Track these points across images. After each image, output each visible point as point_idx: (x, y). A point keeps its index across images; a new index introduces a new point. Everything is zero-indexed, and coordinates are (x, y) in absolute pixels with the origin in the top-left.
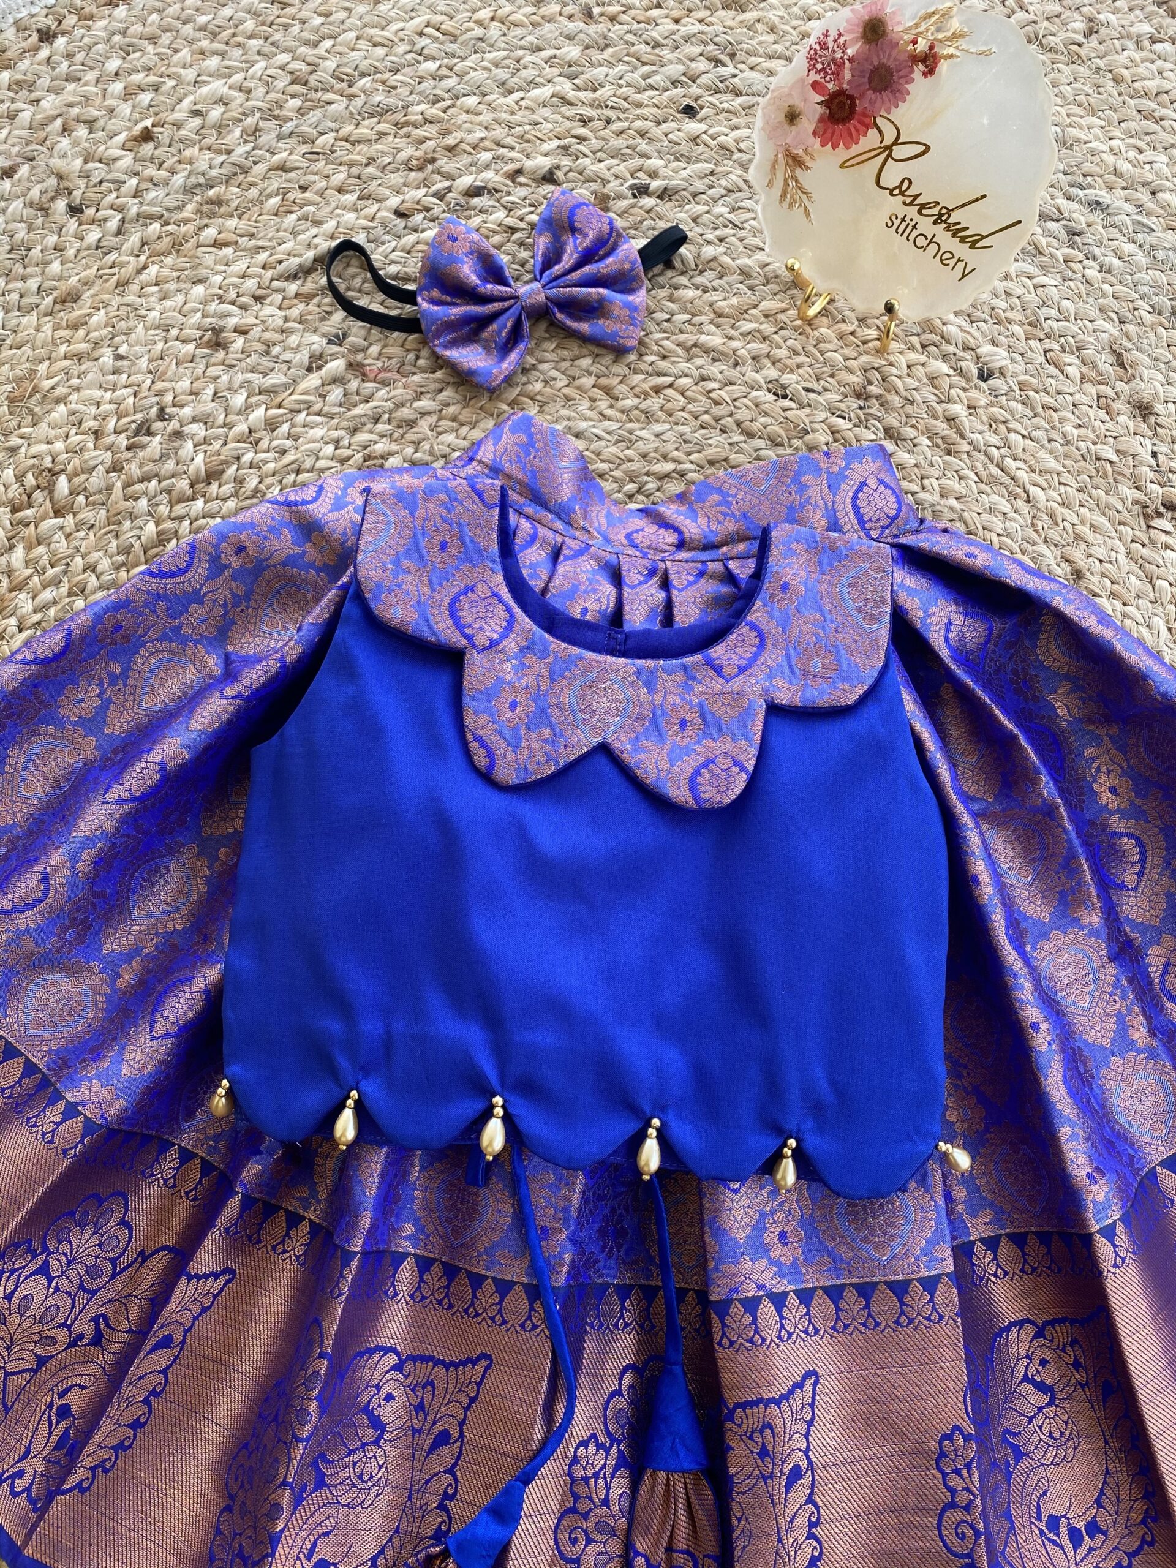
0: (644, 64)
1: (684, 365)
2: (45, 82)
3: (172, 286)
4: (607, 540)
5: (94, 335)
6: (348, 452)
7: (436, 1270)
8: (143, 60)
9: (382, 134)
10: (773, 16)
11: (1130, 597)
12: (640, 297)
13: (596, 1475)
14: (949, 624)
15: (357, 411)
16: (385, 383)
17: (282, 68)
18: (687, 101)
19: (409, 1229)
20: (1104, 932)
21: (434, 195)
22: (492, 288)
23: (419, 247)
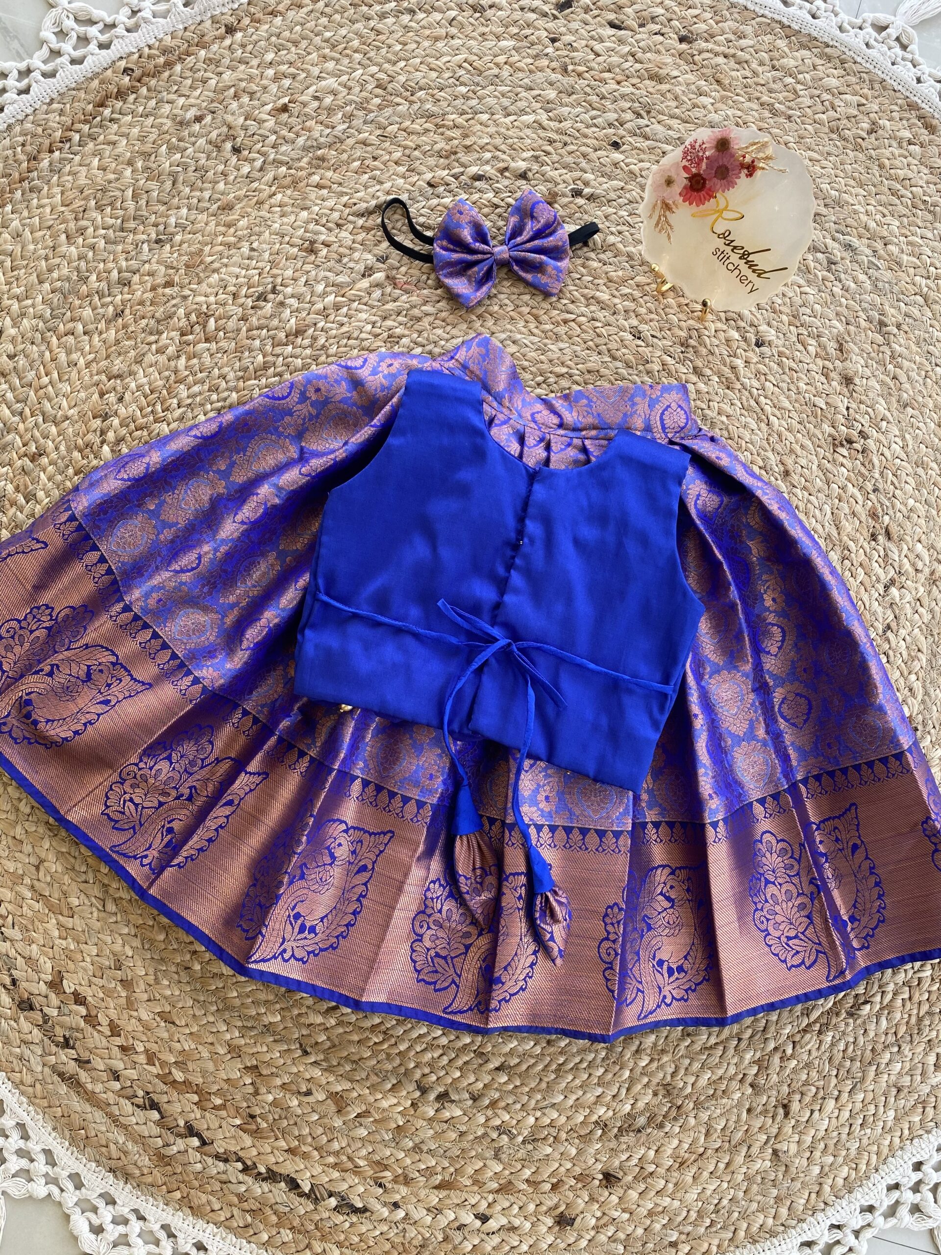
0: (594, 109)
1: (583, 309)
2: (226, 61)
3: (288, 209)
4: (520, 416)
5: (239, 233)
6: (379, 331)
7: (372, 787)
8: (288, 56)
9: (427, 131)
10: (678, 90)
11: (814, 491)
12: (564, 264)
13: (437, 898)
14: (699, 495)
15: (388, 306)
16: (407, 292)
17: (372, 76)
18: (615, 139)
19: (361, 764)
20: (752, 676)
21: (452, 176)
22: (479, 246)
23: (439, 208)
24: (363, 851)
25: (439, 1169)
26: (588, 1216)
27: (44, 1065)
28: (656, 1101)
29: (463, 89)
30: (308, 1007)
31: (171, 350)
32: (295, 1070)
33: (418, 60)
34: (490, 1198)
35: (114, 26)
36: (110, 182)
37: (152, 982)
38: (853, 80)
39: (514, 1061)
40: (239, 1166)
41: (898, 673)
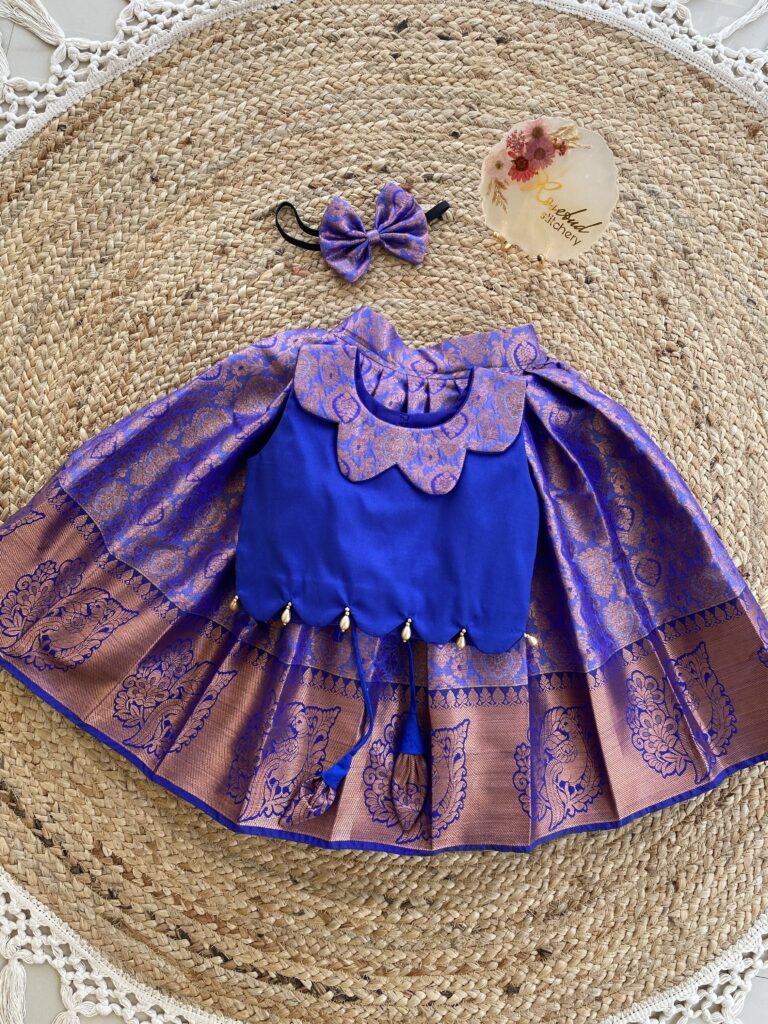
0: (434, 108)
1: (444, 271)
2: (138, 109)
3: (201, 221)
4: (403, 367)
5: (165, 246)
6: (285, 310)
7: (320, 674)
8: (186, 98)
9: (303, 144)
10: (500, 83)
11: (646, 395)
12: (425, 237)
13: (380, 755)
14: (551, 413)
15: (289, 290)
16: (303, 276)
17: (254, 105)
18: (454, 130)
20: (611, 549)
21: (328, 178)
22: (354, 232)
23: (321, 205)
24: (318, 725)
25: (409, 961)
26: (529, 984)
27: (96, 914)
28: (573, 890)
29: (328, 106)
30: (293, 847)
31: (124, 346)
32: (289, 896)
33: (289, 88)
34: (452, 978)
35: (45, 92)
36: (59, 219)
37: (170, 841)
38: (642, 55)
39: (458, 871)
40: (255, 974)
41: (728, 532)
